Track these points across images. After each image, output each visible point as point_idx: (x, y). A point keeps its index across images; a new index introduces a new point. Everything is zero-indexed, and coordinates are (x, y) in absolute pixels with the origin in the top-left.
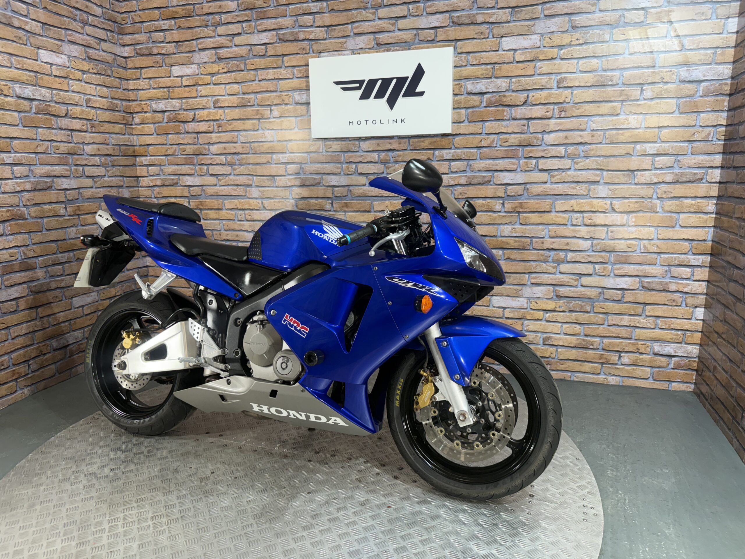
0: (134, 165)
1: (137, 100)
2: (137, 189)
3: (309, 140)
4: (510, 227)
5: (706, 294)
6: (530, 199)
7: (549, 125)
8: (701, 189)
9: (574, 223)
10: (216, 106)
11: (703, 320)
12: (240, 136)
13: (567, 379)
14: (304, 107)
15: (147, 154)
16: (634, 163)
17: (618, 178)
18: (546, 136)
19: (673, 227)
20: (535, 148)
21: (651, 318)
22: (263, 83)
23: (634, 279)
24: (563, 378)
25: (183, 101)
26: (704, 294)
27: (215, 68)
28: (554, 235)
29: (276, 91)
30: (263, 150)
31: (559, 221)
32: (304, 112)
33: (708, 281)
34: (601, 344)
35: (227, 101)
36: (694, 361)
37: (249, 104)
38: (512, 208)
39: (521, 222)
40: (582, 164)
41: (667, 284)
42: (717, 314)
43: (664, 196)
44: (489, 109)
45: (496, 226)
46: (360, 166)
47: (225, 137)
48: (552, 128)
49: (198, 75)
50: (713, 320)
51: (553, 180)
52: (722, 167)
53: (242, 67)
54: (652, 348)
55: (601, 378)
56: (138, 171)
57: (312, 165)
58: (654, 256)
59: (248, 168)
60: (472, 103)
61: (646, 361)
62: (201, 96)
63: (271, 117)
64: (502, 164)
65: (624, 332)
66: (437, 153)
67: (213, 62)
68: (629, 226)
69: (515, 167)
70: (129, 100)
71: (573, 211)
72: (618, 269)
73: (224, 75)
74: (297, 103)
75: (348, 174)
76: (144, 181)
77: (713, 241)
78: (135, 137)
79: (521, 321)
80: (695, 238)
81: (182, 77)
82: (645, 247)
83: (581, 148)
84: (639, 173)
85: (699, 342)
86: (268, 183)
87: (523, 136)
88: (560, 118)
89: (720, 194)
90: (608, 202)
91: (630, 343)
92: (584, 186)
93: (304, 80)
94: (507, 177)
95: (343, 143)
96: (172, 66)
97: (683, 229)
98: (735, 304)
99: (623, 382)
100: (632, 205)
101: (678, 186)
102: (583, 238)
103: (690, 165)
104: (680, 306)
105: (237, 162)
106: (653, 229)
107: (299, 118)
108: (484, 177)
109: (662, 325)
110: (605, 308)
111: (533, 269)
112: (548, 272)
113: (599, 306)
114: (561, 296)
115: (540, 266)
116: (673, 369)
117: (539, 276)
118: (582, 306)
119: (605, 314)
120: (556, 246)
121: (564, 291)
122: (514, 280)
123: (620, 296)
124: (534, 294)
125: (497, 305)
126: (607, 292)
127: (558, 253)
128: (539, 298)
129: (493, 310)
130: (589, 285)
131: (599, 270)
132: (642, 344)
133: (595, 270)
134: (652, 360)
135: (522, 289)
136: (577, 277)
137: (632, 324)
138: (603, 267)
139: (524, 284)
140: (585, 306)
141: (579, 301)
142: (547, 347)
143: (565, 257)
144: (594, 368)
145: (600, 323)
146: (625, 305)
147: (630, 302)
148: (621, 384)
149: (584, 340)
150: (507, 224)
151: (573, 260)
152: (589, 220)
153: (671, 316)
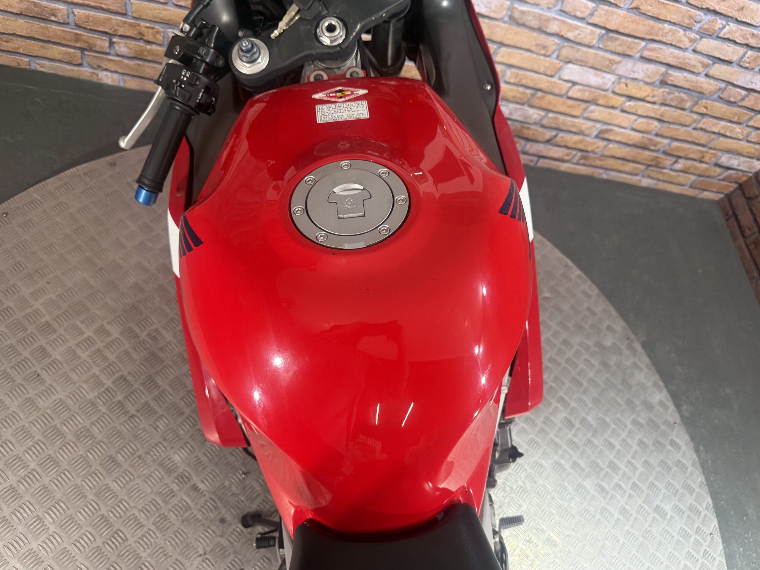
34: (667, 147)
54: (719, 158)
55: (635, 179)
61: (699, 170)
91: (700, 151)
109: (753, 138)
110: (709, 108)
111: (660, 34)
112: (678, 45)
113: (704, 104)
114: (667, 84)
115: (674, 34)
116: (719, 180)
117: (660, 48)
118: (682, 100)
119: (703, 115)
120: (723, 7)
121: (677, 77)
122: (620, 45)
123: (740, 98)
124: (632, 73)
125: (566, 77)
126: (730, 89)
127: (716, 20)
128: (635, 79)
129: (555, 83)
130: (716, 77)
131: (747, 59)
132: (712, 154)
133: (742, 58)
134: (707, 170)
135: (620, 62)
136: (711, 62)
137: (722, 132)
138: (755, 55)
139: (629, 56)
140: (687, 101)
141: (685, 93)
142: (597, 140)
143: (720, 28)
144: (636, 169)
145: (687, 124)
146: (735, 109)
147: (745, 107)
148: (651, 187)
149: (650, 139)
151: (726, 36)
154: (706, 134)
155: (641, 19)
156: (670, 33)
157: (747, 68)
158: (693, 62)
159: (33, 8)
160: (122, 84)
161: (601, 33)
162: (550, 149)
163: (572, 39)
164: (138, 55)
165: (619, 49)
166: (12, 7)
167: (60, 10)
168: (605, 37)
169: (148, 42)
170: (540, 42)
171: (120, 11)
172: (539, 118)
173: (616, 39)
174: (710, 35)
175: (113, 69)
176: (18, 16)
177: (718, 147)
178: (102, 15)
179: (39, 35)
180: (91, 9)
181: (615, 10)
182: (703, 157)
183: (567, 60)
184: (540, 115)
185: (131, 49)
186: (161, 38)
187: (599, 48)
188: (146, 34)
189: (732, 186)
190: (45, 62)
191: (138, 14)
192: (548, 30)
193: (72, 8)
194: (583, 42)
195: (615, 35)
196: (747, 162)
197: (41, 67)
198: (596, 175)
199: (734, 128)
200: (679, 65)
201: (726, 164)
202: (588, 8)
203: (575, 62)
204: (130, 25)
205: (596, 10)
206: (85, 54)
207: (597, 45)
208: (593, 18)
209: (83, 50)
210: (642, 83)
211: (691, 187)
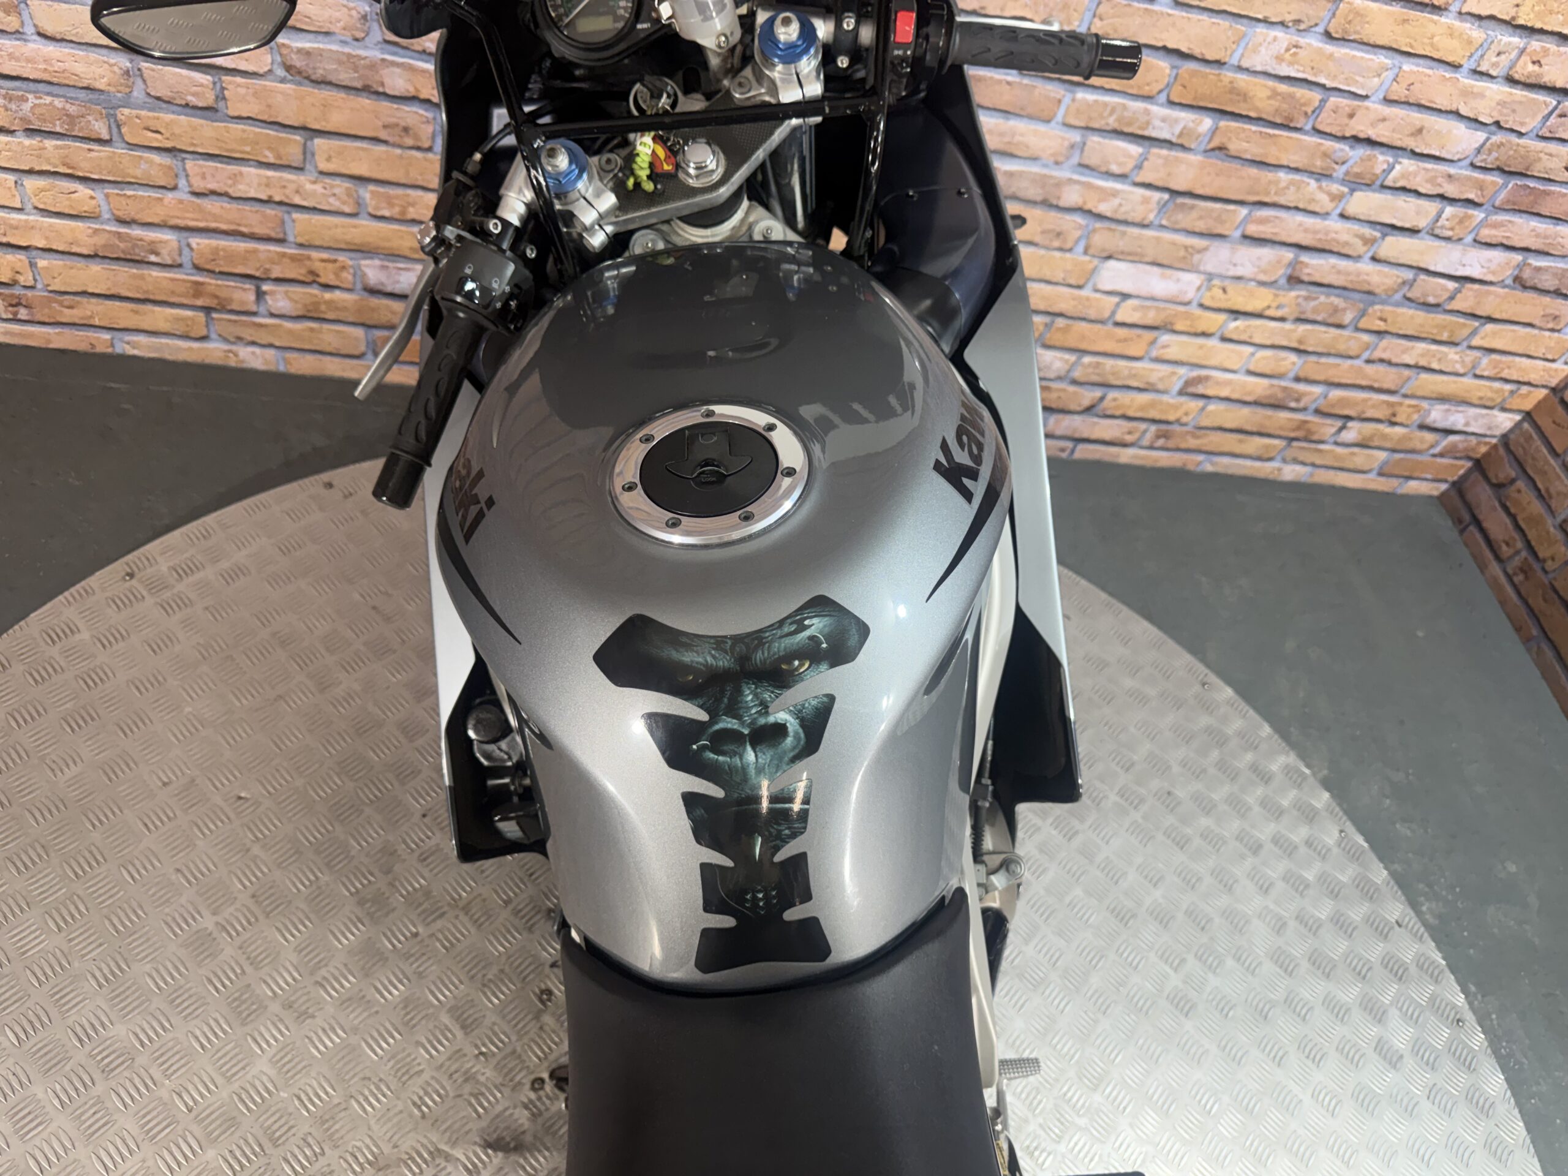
4: (1284, 39)
9: (1483, 68)
21: (1474, 352)
23: (1512, 255)
24: (1180, 465)
28: (1403, 95)
31: (1445, 48)
34: (1319, 400)
36: (1486, 443)
39: (1333, 26)
45: (1241, 27)
54: (1426, 414)
55: (1269, 468)
61: (1391, 439)
65: (1387, 377)
71: (1509, 23)
72: (1495, 226)
79: (1153, 334)
85: (1528, 406)
91: (1385, 402)
99: (1311, 475)
102: (1475, 122)
104: (1559, 330)
109: (1484, 370)
110: (1389, 321)
111: (1273, 192)
112: (1310, 208)
113: (1379, 314)
114: (1301, 282)
115: (1298, 189)
116: (1434, 456)
117: (1277, 217)
118: (1336, 310)
119: (1379, 333)
120: (1382, 132)
121: (1316, 266)
122: (1201, 218)
123: (1446, 295)
124: (1231, 267)
125: (1108, 287)
126: (1424, 280)
127: (1375, 156)
128: (1239, 278)
129: (1088, 299)
130: (1392, 260)
131: (1447, 223)
132: (1410, 406)
133: (1437, 221)
134: (1404, 438)
135: (1206, 249)
136: (1378, 234)
137: (1423, 363)
138: (1462, 215)
139: (1221, 236)
140: (1344, 310)
141: (1338, 296)
142: (1183, 399)
143: (1384, 171)
144: (1267, 447)
145: (1352, 353)
146: (1441, 318)
147: (1458, 312)
148: (1303, 479)
149: (1285, 389)
150: (1282, 24)
151: (1398, 185)
152: (1534, 63)
153: (1520, 351)
154: (1393, 370)
155: (1235, 165)
156: (1292, 188)
157: (1448, 239)
158: (1344, 237)
159: (117, 242)
160: (282, 368)
161: (1161, 199)
162: (1095, 424)
163: (1109, 214)
164: (309, 311)
165: (1200, 226)
166: (79, 245)
167: (166, 242)
168: (1171, 205)
169: (327, 287)
170: (1051, 227)
171: (273, 235)
172: (1067, 367)
173: (1192, 207)
174: (1368, 185)
175: (263, 342)
176: (90, 260)
177: (1420, 393)
178: (242, 245)
179: (129, 290)
180: (222, 236)
181: (1181, 155)
182: (1394, 415)
183: (1105, 254)
184: (1067, 361)
185: (296, 302)
186: (350, 277)
187: (1162, 226)
188: (321, 274)
189: (1463, 466)
190: (141, 339)
191: (307, 237)
192: (1062, 204)
193: (187, 238)
194: (1130, 219)
195: (1188, 201)
196: (1483, 416)
197: (134, 348)
198: (1191, 467)
199: (1446, 355)
200: (1319, 246)
201: (1440, 425)
202: (1130, 156)
203: (1120, 257)
204: (293, 258)
205: (1146, 159)
206: (213, 319)
207: (1157, 222)
208: (1142, 173)
209: (208, 310)
210: (1253, 283)
211: (1381, 474)
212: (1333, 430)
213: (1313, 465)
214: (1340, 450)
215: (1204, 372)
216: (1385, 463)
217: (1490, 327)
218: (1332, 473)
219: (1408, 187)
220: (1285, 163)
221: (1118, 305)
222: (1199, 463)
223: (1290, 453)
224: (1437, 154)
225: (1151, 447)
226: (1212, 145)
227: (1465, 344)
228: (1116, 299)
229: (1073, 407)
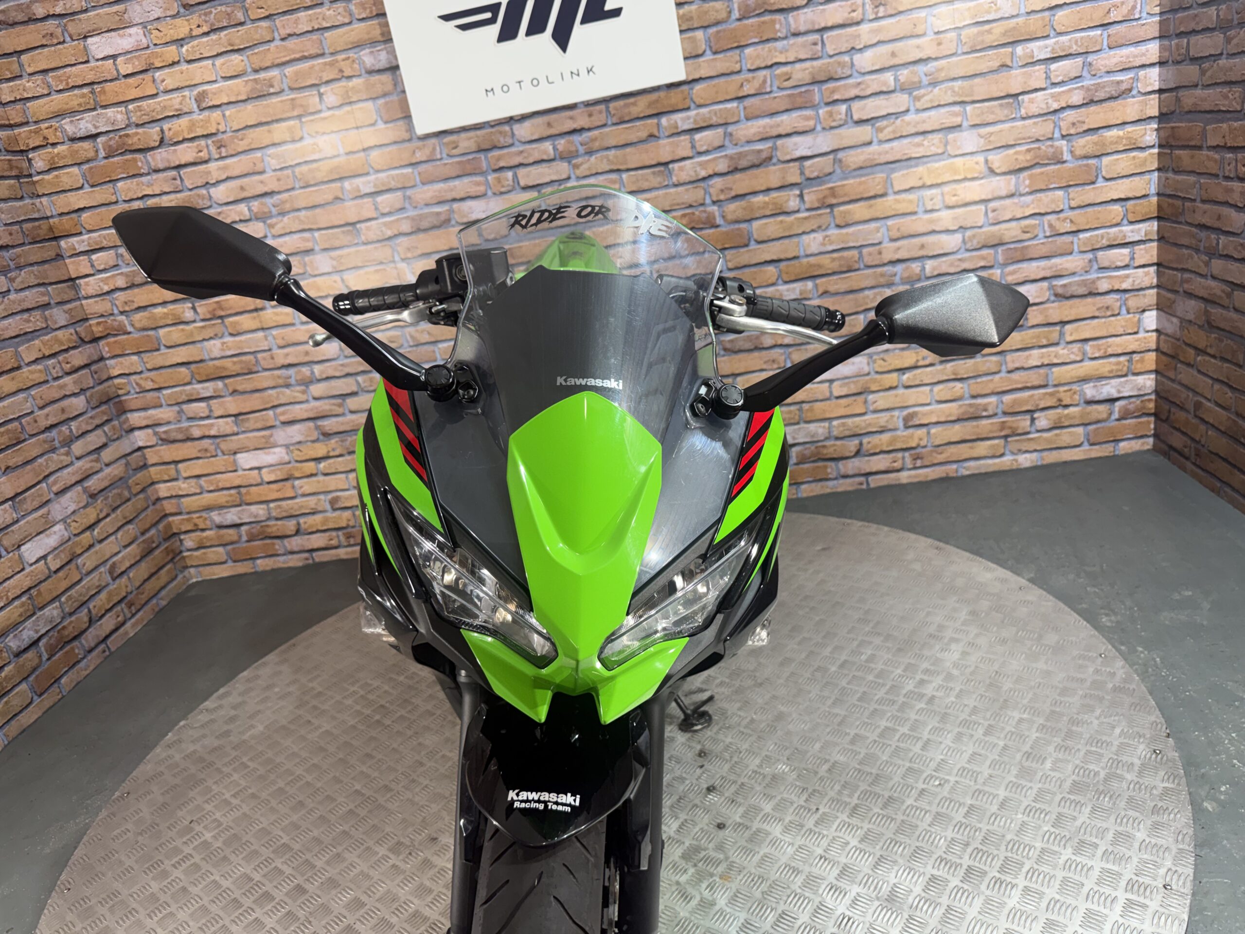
0: (59, 256)
1: (27, 123)
2: (78, 303)
3: (410, 140)
4: (819, 236)
5: (1158, 286)
6: (846, 178)
7: (859, 36)
8: (1131, 108)
9: (929, 208)
10: (204, 105)
11: (1157, 331)
12: (267, 159)
13: (952, 475)
14: (386, 78)
15: (79, 229)
16: (1015, 81)
17: (993, 113)
18: (857, 57)
19: (1093, 183)
20: (842, 83)
21: (1074, 345)
22: (291, 43)
23: (1040, 284)
24: (944, 475)
25: (131, 107)
26: (1153, 287)
27: (181, 28)
28: (898, 235)
29: (322, 55)
30: (320, 176)
31: (902, 208)
32: (389, 87)
33: (1158, 264)
34: (1000, 406)
35: (222, 91)
36: (1150, 400)
37: (272, 90)
38: (818, 200)
39: (838, 222)
40: (927, 98)
41: (1094, 282)
42: (1191, 316)
43: (1072, 131)
44: (746, 22)
45: (795, 240)
46: (521, 172)
47: (237, 165)
48: (866, 39)
49: (148, 47)
50: (1181, 328)
51: (882, 136)
52: (1161, 63)
53: (240, 16)
54: (1082, 393)
55: (1007, 461)
56: (71, 268)
57: (426, 188)
58: (1068, 239)
59: (298, 218)
60: (713, 17)
61: (1074, 417)
62: (167, 92)
63: (324, 107)
64: (787, 122)
65: (1034, 378)
66: (664, 121)
67: (173, 17)
68: (1021, 195)
69: (811, 123)
70: (11, 126)
71: (923, 187)
73: (205, 39)
74: (370, 72)
75: (502, 193)
76: (89, 286)
77: (1158, 194)
78: (44, 200)
79: (862, 397)
80: (1130, 195)
81: (114, 57)
82: (1051, 226)
83: (921, 69)
84: (1026, 97)
85: (1153, 367)
86: (345, 239)
87: (816, 63)
88: (877, 19)
89: (1164, 110)
90: (980, 158)
91: (1046, 394)
92: (936, 137)
93: (375, 22)
94: (801, 146)
95: (479, 133)
96: (85, 37)
97: (1109, 183)
98: (1229, 295)
99: (1042, 459)
100: (1021, 157)
101: (1093, 108)
102: (947, 231)
103: (1108, 69)
104: (1119, 314)
105: (274, 211)
106: (1060, 193)
107: (381, 101)
108: (760, 151)
109: (1093, 353)
116: (1118, 420)
132: (1065, 391)
134: (1083, 414)
137: (1046, 362)
142: (911, 430)
144: (994, 447)
145: (994, 370)
148: (1039, 463)
149: (970, 405)
150: (813, 231)
151: (936, 273)
152: (955, 195)
153: (1105, 334)
154: (1031, 372)
162: (868, 461)
170: (767, 359)
177: (1064, 380)
182: (1060, 400)
189: (1149, 422)
192: (766, 346)
196: (1125, 383)
199: (1056, 352)
201: (1100, 396)
211: (1092, 444)
212: (1028, 423)
213: (1035, 451)
214: (1045, 435)
215: (911, 410)
216: (1087, 436)
217: (1068, 327)
218: (1054, 452)
219: (942, 272)
220: (863, 286)
221: (830, 387)
222: (957, 471)
223: (1014, 447)
224: (942, 252)
225: (915, 468)
226: (820, 292)
227: (1062, 342)
228: (827, 384)
229: (848, 454)
